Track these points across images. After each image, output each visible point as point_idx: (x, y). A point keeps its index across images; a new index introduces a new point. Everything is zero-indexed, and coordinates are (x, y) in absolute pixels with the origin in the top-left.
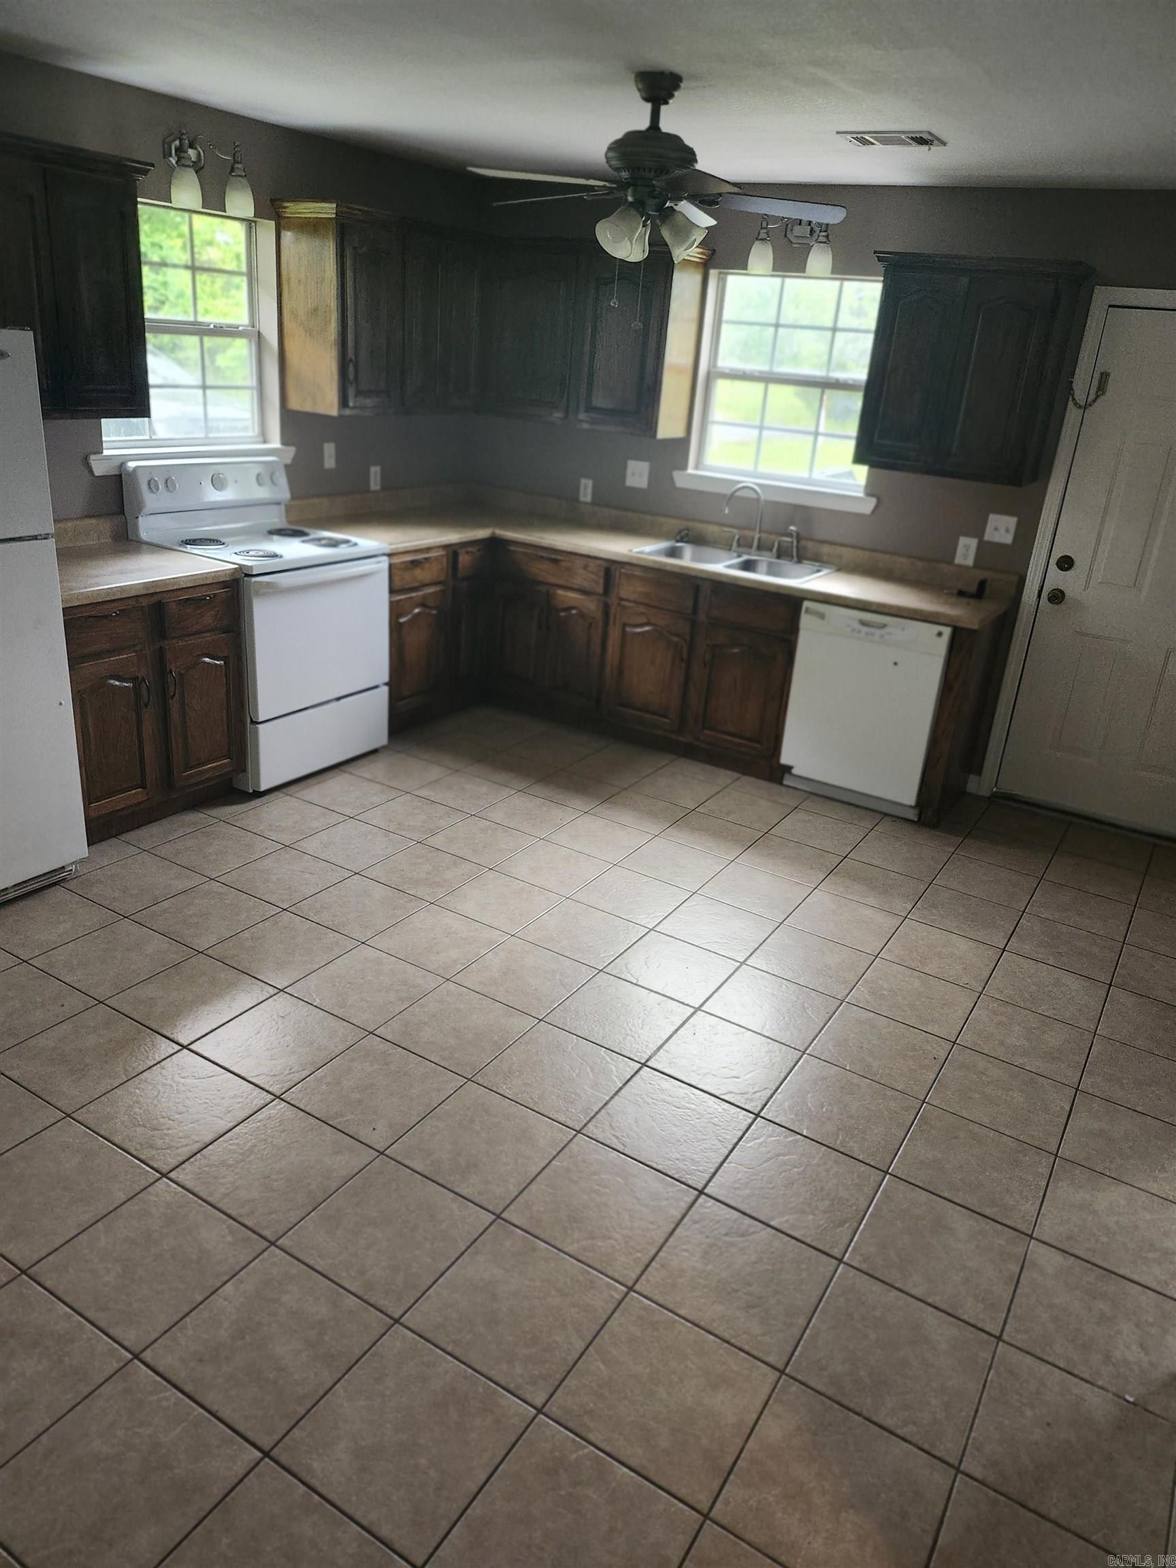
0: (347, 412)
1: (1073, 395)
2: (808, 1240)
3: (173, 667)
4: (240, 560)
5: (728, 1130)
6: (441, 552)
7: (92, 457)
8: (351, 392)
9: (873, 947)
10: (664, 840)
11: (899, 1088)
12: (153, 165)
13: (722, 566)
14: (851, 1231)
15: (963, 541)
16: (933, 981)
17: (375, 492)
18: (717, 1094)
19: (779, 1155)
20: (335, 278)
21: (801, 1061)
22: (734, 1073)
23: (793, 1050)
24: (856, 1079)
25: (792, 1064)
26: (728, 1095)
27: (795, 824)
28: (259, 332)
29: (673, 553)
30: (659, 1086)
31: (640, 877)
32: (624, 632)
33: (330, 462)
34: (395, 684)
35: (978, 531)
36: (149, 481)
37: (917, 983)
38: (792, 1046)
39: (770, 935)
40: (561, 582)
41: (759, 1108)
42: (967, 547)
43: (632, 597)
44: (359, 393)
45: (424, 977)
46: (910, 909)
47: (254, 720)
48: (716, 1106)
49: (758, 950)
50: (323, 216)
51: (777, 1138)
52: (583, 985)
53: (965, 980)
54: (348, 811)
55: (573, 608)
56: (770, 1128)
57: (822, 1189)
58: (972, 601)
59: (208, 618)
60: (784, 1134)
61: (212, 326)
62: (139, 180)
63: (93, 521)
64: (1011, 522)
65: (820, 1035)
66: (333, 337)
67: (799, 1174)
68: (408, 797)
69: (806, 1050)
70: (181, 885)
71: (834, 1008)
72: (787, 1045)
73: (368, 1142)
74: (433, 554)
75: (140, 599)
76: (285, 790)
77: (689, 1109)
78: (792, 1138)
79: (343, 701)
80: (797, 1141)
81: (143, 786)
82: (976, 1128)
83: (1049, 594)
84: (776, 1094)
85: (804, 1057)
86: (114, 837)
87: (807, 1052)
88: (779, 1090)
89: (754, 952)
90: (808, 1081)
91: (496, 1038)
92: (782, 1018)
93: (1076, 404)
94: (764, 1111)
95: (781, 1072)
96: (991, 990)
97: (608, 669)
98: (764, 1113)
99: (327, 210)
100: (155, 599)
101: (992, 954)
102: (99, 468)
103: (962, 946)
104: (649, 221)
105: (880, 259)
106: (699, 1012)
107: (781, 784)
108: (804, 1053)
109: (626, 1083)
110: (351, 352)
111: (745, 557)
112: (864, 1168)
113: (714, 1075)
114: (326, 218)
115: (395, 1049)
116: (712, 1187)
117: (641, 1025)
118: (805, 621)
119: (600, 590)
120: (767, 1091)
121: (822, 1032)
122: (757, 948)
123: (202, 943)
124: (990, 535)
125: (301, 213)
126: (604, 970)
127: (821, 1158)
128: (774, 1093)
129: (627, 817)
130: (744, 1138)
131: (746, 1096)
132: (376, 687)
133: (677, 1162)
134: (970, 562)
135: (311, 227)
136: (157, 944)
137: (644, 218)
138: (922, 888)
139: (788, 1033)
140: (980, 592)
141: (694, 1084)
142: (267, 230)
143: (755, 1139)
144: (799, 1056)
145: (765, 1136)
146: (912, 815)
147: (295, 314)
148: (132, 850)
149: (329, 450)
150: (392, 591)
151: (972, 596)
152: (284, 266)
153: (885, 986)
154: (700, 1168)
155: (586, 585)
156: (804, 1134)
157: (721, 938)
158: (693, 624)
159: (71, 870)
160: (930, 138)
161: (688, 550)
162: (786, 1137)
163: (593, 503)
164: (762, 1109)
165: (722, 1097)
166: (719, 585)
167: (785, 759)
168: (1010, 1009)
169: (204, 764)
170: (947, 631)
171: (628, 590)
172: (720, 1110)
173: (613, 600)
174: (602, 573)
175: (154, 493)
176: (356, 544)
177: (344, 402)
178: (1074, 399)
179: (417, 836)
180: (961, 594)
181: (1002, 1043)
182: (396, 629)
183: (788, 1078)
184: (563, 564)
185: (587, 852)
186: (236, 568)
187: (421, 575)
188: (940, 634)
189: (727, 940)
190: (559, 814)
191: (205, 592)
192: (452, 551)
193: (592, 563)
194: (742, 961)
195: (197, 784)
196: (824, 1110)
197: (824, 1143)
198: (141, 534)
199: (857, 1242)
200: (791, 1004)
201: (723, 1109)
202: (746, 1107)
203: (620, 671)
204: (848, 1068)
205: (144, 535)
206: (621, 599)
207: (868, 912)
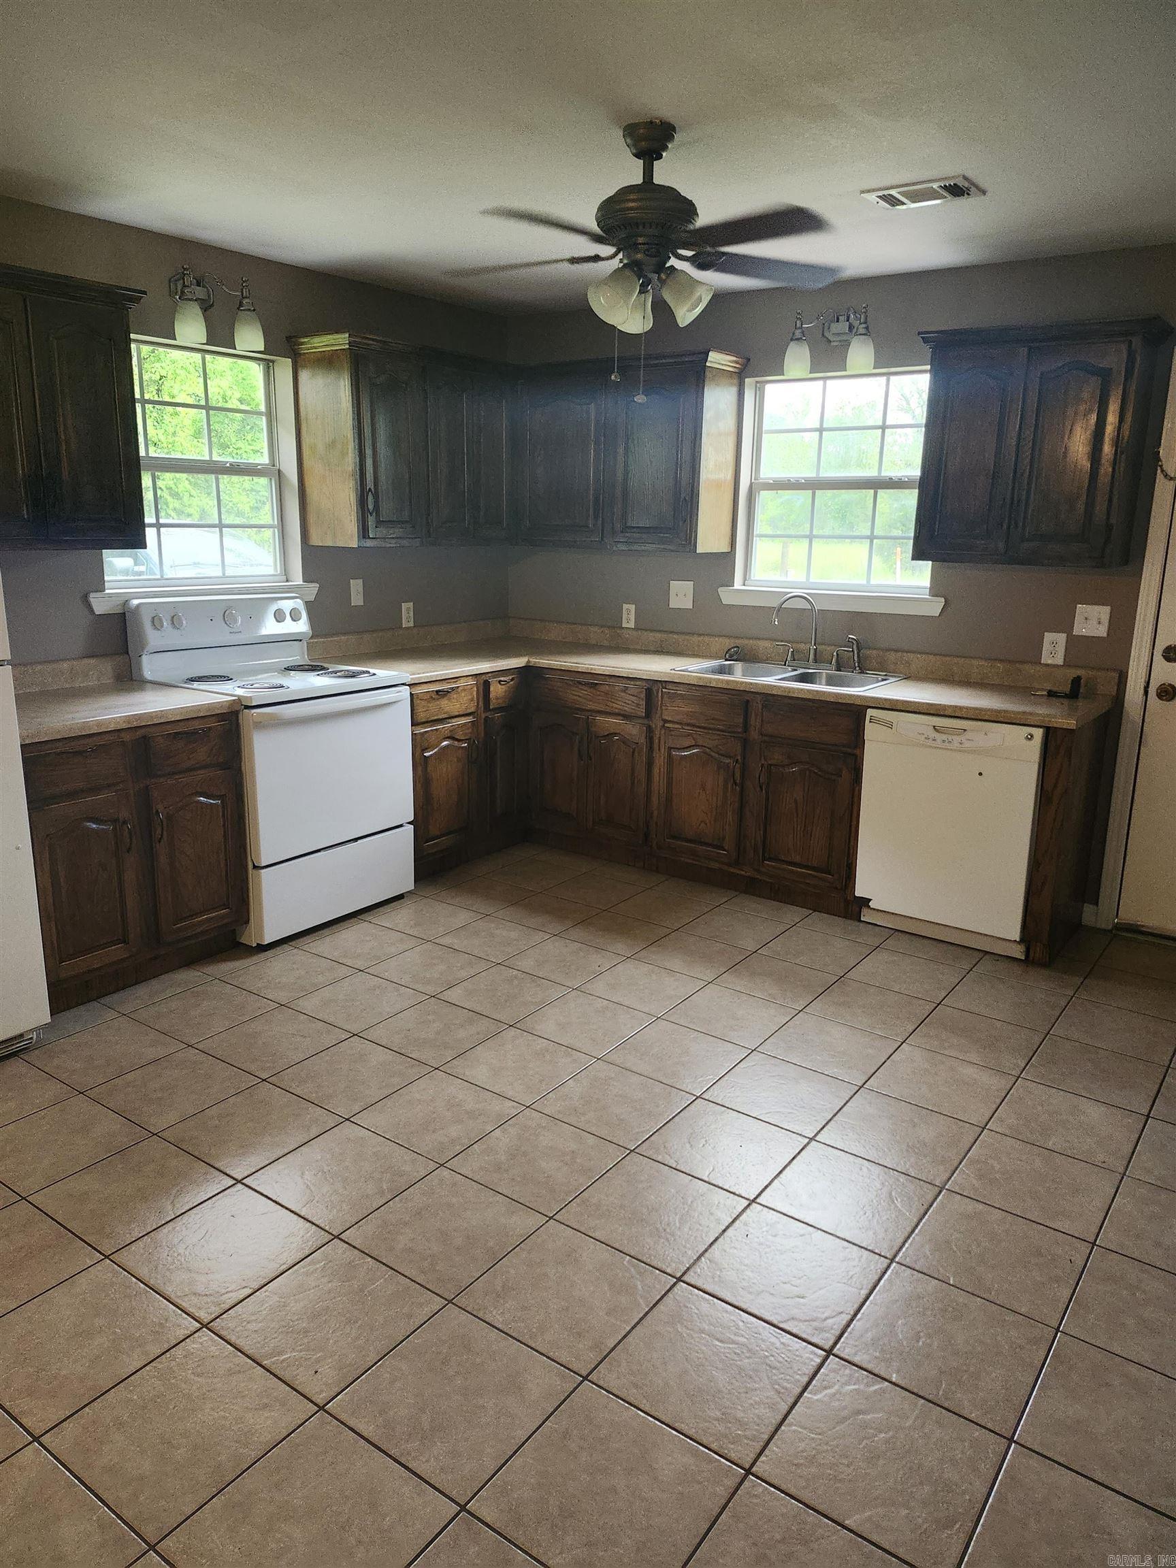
0: (369, 543)
1: (1161, 466)
2: (901, 1552)
3: (160, 807)
4: (240, 692)
5: (787, 1375)
6: (472, 682)
7: (92, 595)
8: (371, 521)
9: (978, 1114)
10: (719, 987)
11: (1023, 1310)
12: (145, 293)
13: (775, 679)
14: (963, 1537)
15: (1049, 637)
16: (1059, 1160)
17: (407, 628)
18: (775, 1322)
19: (859, 1412)
20: (350, 409)
21: (889, 1273)
22: (796, 1291)
23: (877, 1257)
24: (962, 1298)
25: (876, 1277)
26: (790, 1323)
27: (876, 967)
28: (279, 471)
29: (721, 670)
30: (698, 1309)
31: (688, 1032)
32: (670, 755)
33: (357, 599)
34: (420, 823)
35: (1065, 623)
36: (153, 618)
37: (1038, 1163)
38: (876, 1251)
39: (847, 1102)
40: (602, 708)
41: (831, 1343)
42: (1054, 644)
43: (676, 718)
44: (379, 523)
45: (413, 1161)
46: (1023, 1065)
47: (256, 865)
48: (773, 1340)
49: (832, 1122)
50: (338, 348)
51: (856, 1387)
52: (608, 1171)
53: (1100, 1157)
54: (360, 964)
55: (615, 734)
56: (847, 1372)
57: (920, 1466)
58: (1066, 702)
59: (202, 753)
60: (865, 1381)
61: (228, 465)
62: (131, 308)
63: (92, 661)
64: (1104, 612)
65: (913, 1236)
66: (351, 468)
67: (887, 1441)
68: (429, 946)
69: (895, 1256)
70: (151, 1053)
71: (930, 1197)
72: (869, 1250)
73: (306, 1391)
74: (461, 683)
75: (123, 735)
76: (293, 943)
77: (737, 1344)
78: (876, 1387)
79: (359, 841)
80: (883, 1391)
81: (124, 941)
82: (1133, 1370)
83: (1157, 689)
84: (854, 1322)
85: (892, 1267)
86: (94, 1000)
87: (897, 1260)
88: (859, 1316)
89: (827, 1123)
90: (897, 1301)
91: (491, 1244)
92: (862, 1213)
93: (1166, 476)
94: (838, 1346)
95: (861, 1289)
96: (1134, 1171)
97: (655, 799)
98: (839, 1349)
99: (340, 341)
100: (140, 733)
101: (1135, 1123)
102: (100, 605)
103: (1094, 1113)
104: (650, 287)
105: (925, 340)
106: (754, 1204)
107: (860, 921)
108: (892, 1260)
109: (655, 1305)
110: (370, 484)
111: (801, 671)
112: (978, 1433)
113: (772, 1294)
114: (341, 350)
115: (363, 1258)
116: (763, 1462)
117: (678, 1225)
118: (871, 732)
119: (642, 712)
120: (843, 1316)
121: (917, 1231)
122: (830, 1120)
123: (159, 1123)
124: (1080, 629)
125: (315, 348)
126: (636, 1151)
127: (917, 1417)
128: (852, 1320)
129: (676, 963)
130: (810, 1388)
131: (815, 1324)
132: (401, 826)
133: (716, 1423)
134: (1059, 660)
135: (327, 361)
136: (109, 1125)
137: (641, 281)
138: (1037, 1040)
139: (871, 1233)
140: (1074, 692)
141: (744, 1306)
142: (284, 368)
143: (826, 1388)
144: (885, 1265)
145: (839, 1384)
146: (1018, 952)
147: (313, 448)
148: (111, 1014)
149: (356, 586)
150: (414, 724)
151: (1066, 696)
152: (302, 402)
153: (997, 1167)
154: (748, 1433)
155: (628, 709)
156: (894, 1380)
157: (784, 1106)
158: (745, 742)
159: (32, 1038)
160: (966, 185)
161: (739, 667)
162: (868, 1385)
163: (636, 629)
164: (836, 1343)
165: (781, 1325)
166: (771, 700)
167: (860, 892)
168: (1164, 1196)
169: (201, 913)
170: (1038, 733)
171: (672, 711)
172: (778, 1345)
173: (656, 723)
174: (643, 696)
175: (159, 630)
176: (374, 674)
177: (364, 533)
178: (1162, 471)
179: (430, 989)
180: (1051, 694)
181: (1158, 1244)
182: (420, 764)
183: (871, 1298)
184: (603, 688)
185: (626, 1003)
186: (234, 700)
187: (450, 706)
188: (1030, 737)
189: (793, 1109)
190: (597, 960)
191: (197, 725)
192: (483, 682)
193: (631, 685)
194: (811, 1137)
195: (189, 938)
196: (921, 1343)
197: (920, 1393)
198: (145, 673)
199: (972, 1554)
200: (875, 1193)
201: (782, 1343)
202: (814, 1340)
203: (669, 800)
204: (951, 1282)
205: (148, 674)
206: (666, 721)
207: (968, 1071)
